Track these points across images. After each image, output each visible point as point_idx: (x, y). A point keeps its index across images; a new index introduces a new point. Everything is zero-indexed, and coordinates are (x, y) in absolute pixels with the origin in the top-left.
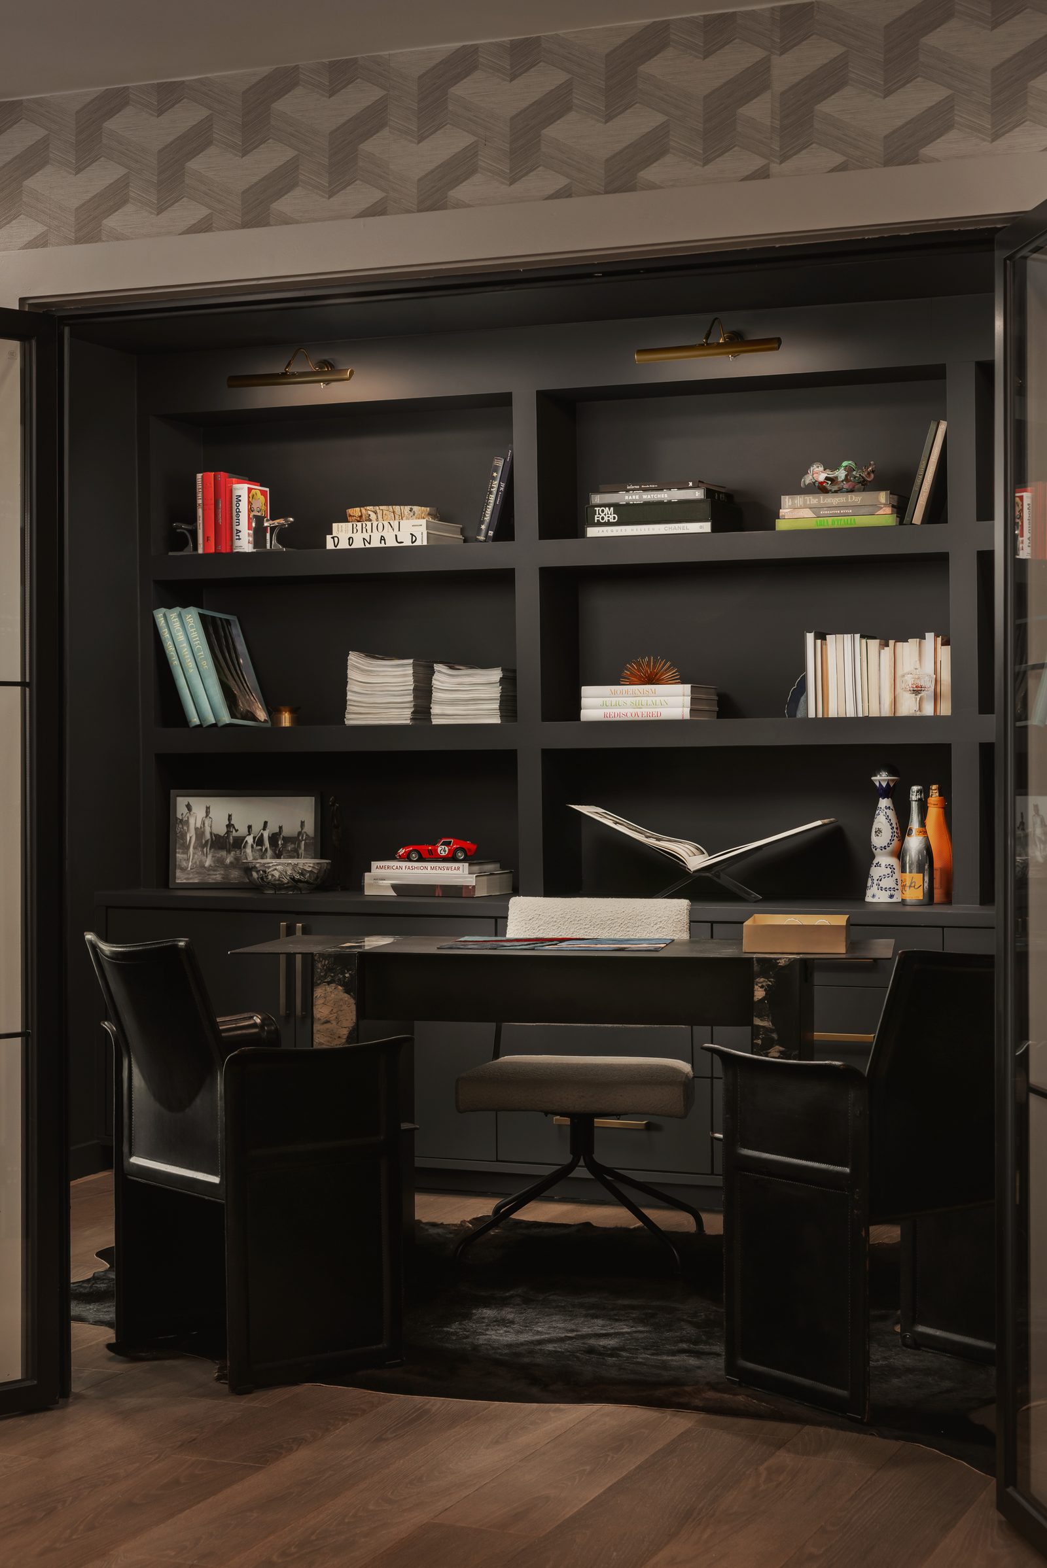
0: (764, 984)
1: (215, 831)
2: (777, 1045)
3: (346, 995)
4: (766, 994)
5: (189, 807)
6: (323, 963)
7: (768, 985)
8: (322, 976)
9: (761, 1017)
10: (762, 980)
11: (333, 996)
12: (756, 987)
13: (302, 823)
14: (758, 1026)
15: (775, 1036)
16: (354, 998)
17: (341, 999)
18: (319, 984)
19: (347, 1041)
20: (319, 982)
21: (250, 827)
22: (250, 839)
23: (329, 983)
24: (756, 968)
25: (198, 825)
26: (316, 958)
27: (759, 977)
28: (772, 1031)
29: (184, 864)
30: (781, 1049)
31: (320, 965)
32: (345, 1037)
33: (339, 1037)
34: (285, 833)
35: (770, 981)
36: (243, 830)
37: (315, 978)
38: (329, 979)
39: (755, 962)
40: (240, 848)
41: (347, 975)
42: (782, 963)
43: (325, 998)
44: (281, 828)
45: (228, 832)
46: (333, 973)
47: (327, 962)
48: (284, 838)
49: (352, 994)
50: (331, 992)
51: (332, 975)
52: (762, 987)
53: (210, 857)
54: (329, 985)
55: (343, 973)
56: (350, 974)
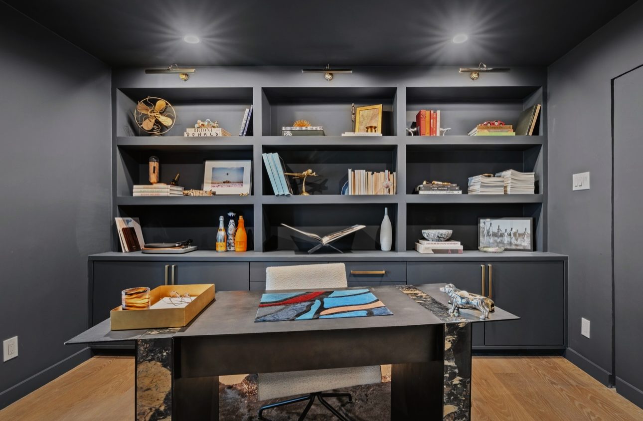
0: (451, 339)
1: (493, 231)
2: (458, 376)
3: (163, 368)
4: (452, 345)
5: (484, 223)
6: (145, 346)
7: (453, 340)
8: (144, 356)
9: (448, 359)
10: (450, 337)
11: (153, 370)
12: (446, 342)
13: (526, 229)
14: (447, 366)
15: (457, 371)
16: (170, 370)
17: (160, 372)
18: (141, 362)
19: (164, 402)
20: (141, 360)
21: (506, 230)
22: (506, 234)
23: (150, 361)
24: (446, 329)
25: (488, 229)
26: (139, 343)
27: (447, 335)
28: (455, 368)
29: (483, 241)
30: (461, 378)
31: (142, 348)
32: (163, 399)
33: (158, 400)
34: (519, 232)
35: (454, 337)
36: (503, 231)
37: (138, 358)
38: (150, 358)
39: (445, 326)
40: (502, 236)
41: (165, 354)
42: (461, 325)
43: (147, 372)
44: (517, 230)
45: (498, 231)
46: (153, 353)
47: (148, 345)
48: (519, 234)
49: (168, 367)
50: (151, 367)
51: (153, 354)
52: (450, 341)
53: (492, 239)
54: (149, 362)
55: (161, 352)
56: (167, 353)
